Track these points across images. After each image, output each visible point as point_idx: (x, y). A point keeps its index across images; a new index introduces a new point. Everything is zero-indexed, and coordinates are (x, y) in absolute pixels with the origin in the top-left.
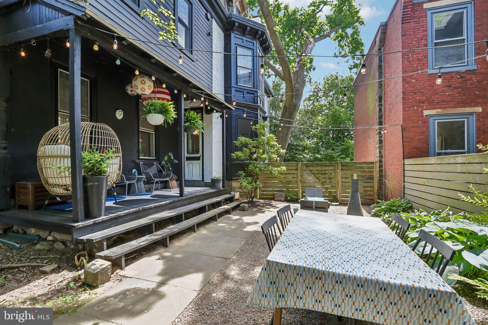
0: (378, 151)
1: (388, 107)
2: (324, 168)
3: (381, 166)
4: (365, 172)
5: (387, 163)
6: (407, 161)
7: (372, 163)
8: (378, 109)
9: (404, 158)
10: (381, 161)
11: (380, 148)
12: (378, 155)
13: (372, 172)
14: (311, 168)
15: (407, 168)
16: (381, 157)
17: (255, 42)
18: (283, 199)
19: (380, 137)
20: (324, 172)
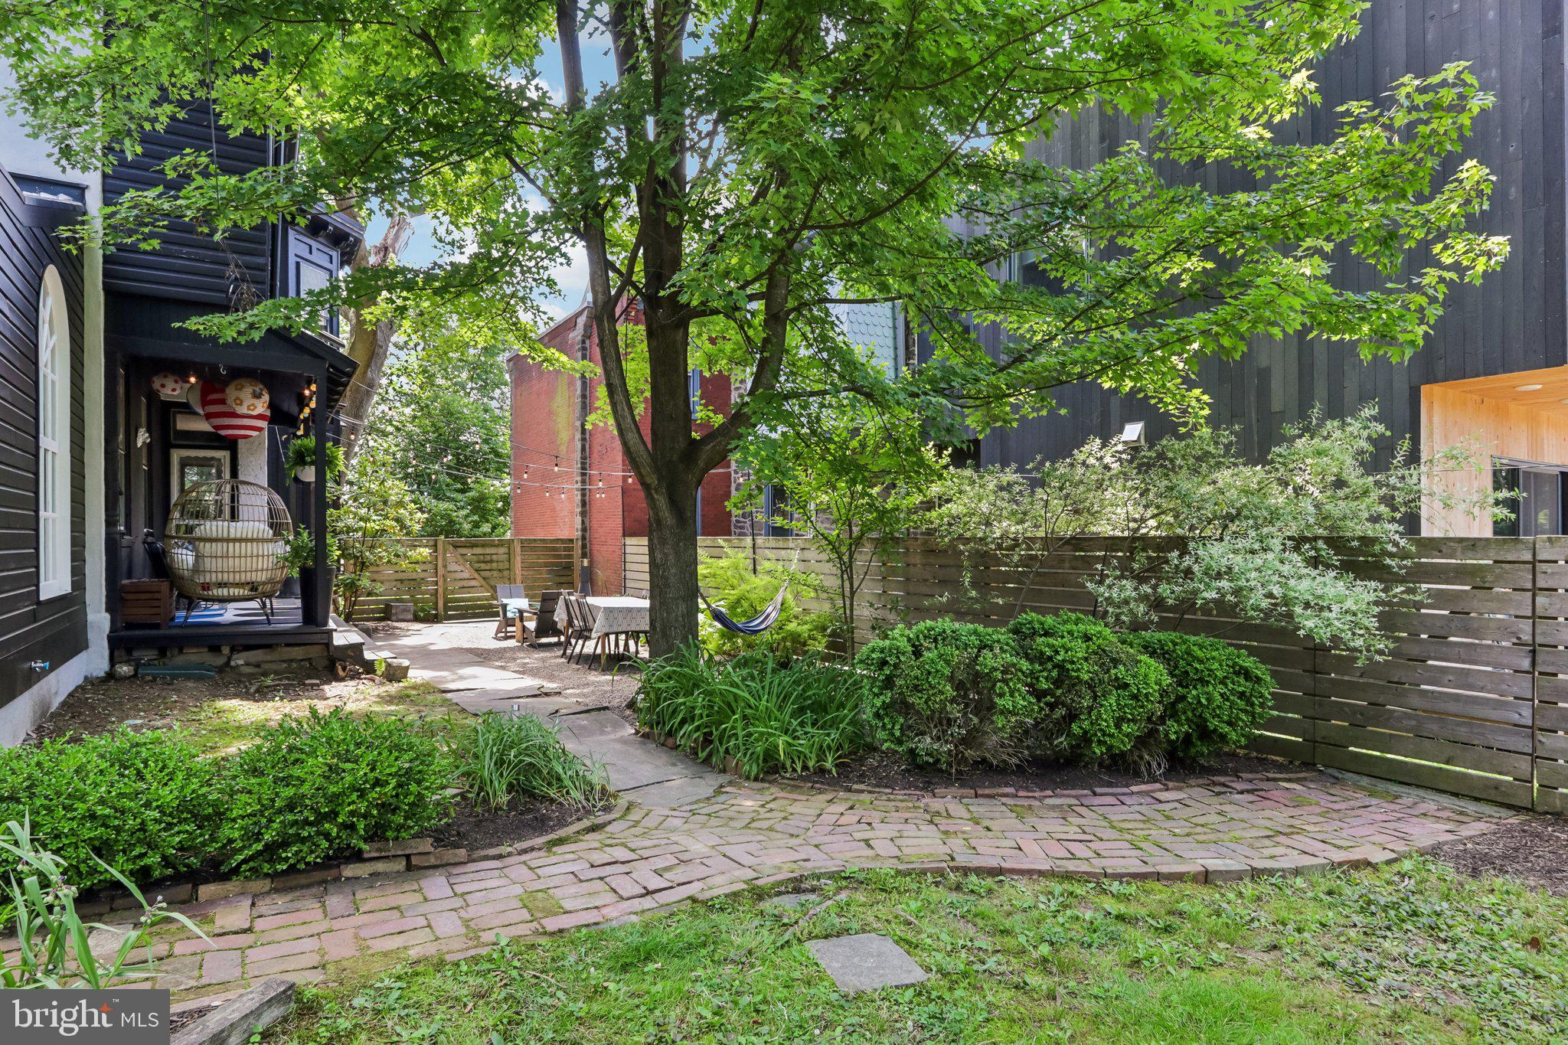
0: (579, 519)
1: (596, 448)
2: (488, 551)
3: (584, 546)
4: (559, 556)
5: (594, 542)
6: (629, 541)
7: (571, 541)
8: (579, 445)
9: (624, 535)
10: (584, 538)
11: (583, 514)
12: (579, 527)
13: (570, 556)
14: (463, 551)
15: (628, 550)
16: (584, 530)
17: (334, 254)
18: (411, 617)
19: (584, 495)
20: (488, 558)
